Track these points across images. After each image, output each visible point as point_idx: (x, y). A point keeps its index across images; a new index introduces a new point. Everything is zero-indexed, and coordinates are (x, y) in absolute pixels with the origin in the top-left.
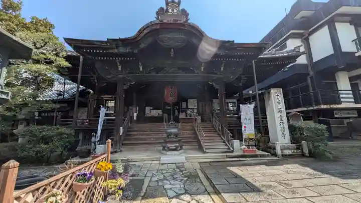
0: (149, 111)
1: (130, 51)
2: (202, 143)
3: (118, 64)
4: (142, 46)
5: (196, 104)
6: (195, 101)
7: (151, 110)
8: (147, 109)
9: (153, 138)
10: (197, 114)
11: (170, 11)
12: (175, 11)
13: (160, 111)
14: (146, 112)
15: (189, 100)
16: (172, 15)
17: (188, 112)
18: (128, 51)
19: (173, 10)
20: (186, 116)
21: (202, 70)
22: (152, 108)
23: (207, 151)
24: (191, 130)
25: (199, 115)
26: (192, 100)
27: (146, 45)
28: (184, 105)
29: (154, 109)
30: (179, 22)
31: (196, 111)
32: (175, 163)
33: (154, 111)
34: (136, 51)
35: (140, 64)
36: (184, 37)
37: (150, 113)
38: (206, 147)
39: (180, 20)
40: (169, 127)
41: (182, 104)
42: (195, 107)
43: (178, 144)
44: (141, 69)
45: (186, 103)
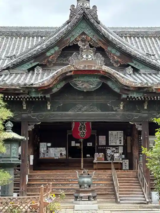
0: (45, 149)
1: (43, 95)
2: (117, 194)
3: (24, 103)
4: (55, 90)
5: (122, 139)
6: (120, 133)
7: (48, 147)
8: (43, 147)
9: (61, 189)
10: (123, 156)
11: (84, 56)
12: (90, 56)
13: (63, 151)
14: (41, 151)
15: (110, 132)
16: (87, 61)
17: (109, 152)
18: (39, 96)
19: (87, 56)
20: (106, 159)
21: (121, 108)
22: (49, 145)
23: (121, 202)
25: (126, 158)
26: (115, 132)
27: (58, 90)
28: (102, 140)
29: (52, 146)
30: (93, 69)
31: (121, 150)
33: (53, 148)
34: (48, 96)
35: (49, 103)
36: (98, 80)
37: (48, 152)
38: (121, 198)
39: (95, 66)
40: (81, 176)
41: (100, 139)
42: (120, 143)
43: (91, 194)
44: (49, 108)
45: (105, 137)
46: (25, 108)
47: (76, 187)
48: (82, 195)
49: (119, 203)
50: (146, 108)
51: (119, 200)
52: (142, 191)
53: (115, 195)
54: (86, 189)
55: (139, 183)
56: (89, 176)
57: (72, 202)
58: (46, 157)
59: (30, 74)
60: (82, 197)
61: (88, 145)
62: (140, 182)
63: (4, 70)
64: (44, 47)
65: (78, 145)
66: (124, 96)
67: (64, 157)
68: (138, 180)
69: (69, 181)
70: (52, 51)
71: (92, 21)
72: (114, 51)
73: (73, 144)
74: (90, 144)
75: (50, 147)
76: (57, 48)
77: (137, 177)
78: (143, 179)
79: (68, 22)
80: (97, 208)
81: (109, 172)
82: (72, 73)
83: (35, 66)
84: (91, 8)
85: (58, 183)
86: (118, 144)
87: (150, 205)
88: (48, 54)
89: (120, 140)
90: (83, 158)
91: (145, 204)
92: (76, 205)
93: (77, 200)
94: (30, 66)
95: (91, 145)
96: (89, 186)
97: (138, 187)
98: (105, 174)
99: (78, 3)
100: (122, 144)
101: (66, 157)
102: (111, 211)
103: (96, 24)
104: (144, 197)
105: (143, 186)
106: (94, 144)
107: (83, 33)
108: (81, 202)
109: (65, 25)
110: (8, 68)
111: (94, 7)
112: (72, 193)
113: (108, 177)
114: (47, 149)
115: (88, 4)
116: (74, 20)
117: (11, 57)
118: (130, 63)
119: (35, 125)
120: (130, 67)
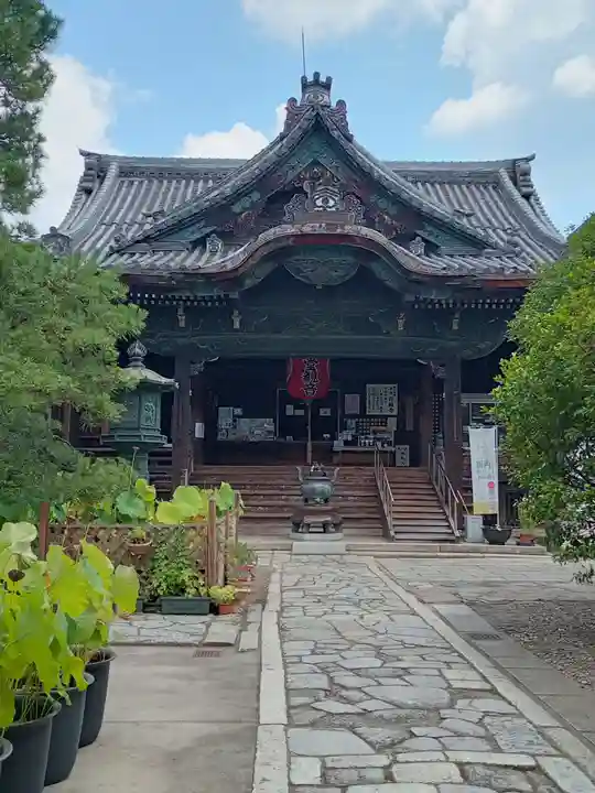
0: (230, 423)
1: (222, 294)
2: (388, 518)
4: (249, 283)
5: (395, 402)
6: (392, 389)
7: (236, 417)
8: (225, 416)
9: (263, 506)
10: (398, 438)
11: (319, 203)
12: (331, 203)
13: (268, 424)
14: (221, 426)
15: (369, 387)
16: (324, 213)
18: (215, 294)
19: (326, 201)
21: (401, 327)
22: (238, 411)
23: (398, 537)
24: (367, 488)
25: (403, 442)
26: (380, 387)
27: (258, 281)
28: (352, 403)
29: (246, 415)
30: (339, 231)
32: (324, 555)
33: (249, 420)
34: (235, 295)
35: (236, 313)
36: (350, 259)
37: (235, 427)
38: (397, 529)
39: (342, 227)
40: (308, 478)
41: (347, 402)
42: (391, 410)
43: (329, 519)
44: (237, 325)
45: (358, 396)
46: (182, 324)
47: (297, 501)
48: (308, 520)
49: (392, 539)
50: (455, 327)
51: (392, 533)
52: (444, 513)
53: (383, 520)
54: (318, 507)
55: (436, 495)
56: (324, 477)
57: (288, 537)
58: (231, 437)
59: (197, 252)
60: (308, 525)
61: (322, 414)
62: (439, 493)
63: (138, 242)
64: (228, 192)
65: (300, 412)
66: (410, 298)
67: (271, 438)
68: (434, 489)
69: (282, 489)
70: (246, 202)
71: (336, 134)
72: (382, 204)
73: (290, 410)
74: (325, 412)
75: (239, 417)
76: (256, 196)
77: (430, 483)
78: (447, 486)
79: (282, 137)
80: (344, 551)
81: (368, 471)
82: (290, 242)
83: (208, 235)
84: (334, 105)
85: (256, 492)
86: (386, 412)
87: (461, 545)
88: (236, 208)
89: (391, 405)
90: (312, 439)
91: (452, 541)
92: (295, 543)
93: (297, 531)
94: (198, 236)
95: (329, 414)
96: (326, 501)
97: (435, 503)
98: (360, 475)
99: (304, 96)
100: (395, 413)
101: (275, 437)
102: (375, 557)
103: (343, 142)
104: (449, 527)
105: (447, 502)
106: (334, 411)
107: (316, 163)
108: (307, 536)
109: (274, 144)
110: (147, 239)
111: (341, 103)
112: (287, 515)
113: (365, 481)
114: (235, 421)
115: (326, 97)
116: (296, 132)
117: (155, 216)
118: (418, 232)
119: (207, 364)
120: (418, 238)
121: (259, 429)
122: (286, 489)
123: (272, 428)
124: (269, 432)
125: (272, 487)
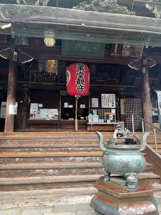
0: (37, 110)
5: (114, 102)
6: (112, 96)
7: (39, 108)
8: (34, 108)
9: (53, 169)
13: (55, 112)
14: (32, 111)
15: (102, 95)
22: (41, 105)
26: (107, 95)
28: (95, 102)
29: (44, 107)
33: (46, 110)
37: (39, 113)
41: (92, 102)
42: (113, 106)
45: (97, 99)
58: (37, 118)
61: (81, 107)
65: (71, 106)
67: (57, 119)
73: (66, 105)
75: (41, 108)
86: (110, 107)
89: (113, 103)
90: (77, 119)
95: (84, 107)
101: (59, 118)
114: (39, 110)
121: (51, 114)
122: (72, 151)
123: (57, 114)
124: (56, 116)
125: (60, 149)
